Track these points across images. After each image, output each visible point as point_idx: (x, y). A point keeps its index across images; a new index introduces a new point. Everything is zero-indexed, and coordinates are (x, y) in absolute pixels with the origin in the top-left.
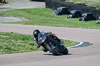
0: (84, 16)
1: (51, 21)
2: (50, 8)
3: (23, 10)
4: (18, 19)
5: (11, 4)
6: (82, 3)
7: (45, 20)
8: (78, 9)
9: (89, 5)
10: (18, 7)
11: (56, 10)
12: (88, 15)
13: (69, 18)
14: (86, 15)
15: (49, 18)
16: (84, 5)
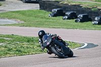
0: (80, 17)
1: (47, 23)
2: (44, 9)
3: (17, 12)
4: (13, 21)
5: (5, 6)
6: (77, 4)
7: (41, 22)
8: (73, 11)
9: (84, 6)
10: (12, 9)
11: (51, 11)
12: (84, 16)
13: (64, 19)
14: (82, 16)
15: (44, 20)
16: (79, 6)
